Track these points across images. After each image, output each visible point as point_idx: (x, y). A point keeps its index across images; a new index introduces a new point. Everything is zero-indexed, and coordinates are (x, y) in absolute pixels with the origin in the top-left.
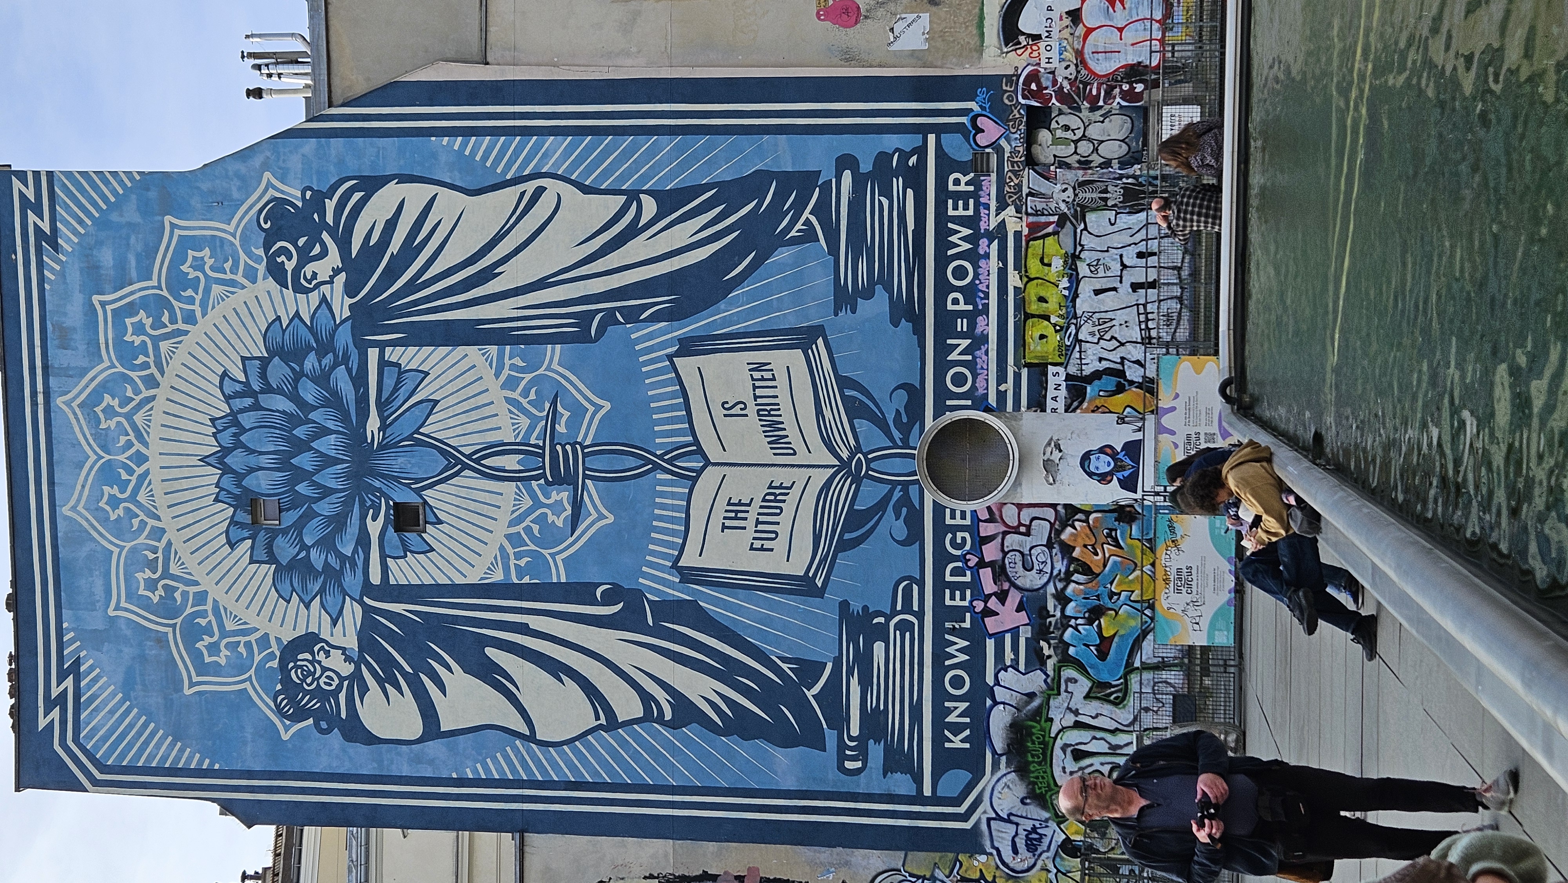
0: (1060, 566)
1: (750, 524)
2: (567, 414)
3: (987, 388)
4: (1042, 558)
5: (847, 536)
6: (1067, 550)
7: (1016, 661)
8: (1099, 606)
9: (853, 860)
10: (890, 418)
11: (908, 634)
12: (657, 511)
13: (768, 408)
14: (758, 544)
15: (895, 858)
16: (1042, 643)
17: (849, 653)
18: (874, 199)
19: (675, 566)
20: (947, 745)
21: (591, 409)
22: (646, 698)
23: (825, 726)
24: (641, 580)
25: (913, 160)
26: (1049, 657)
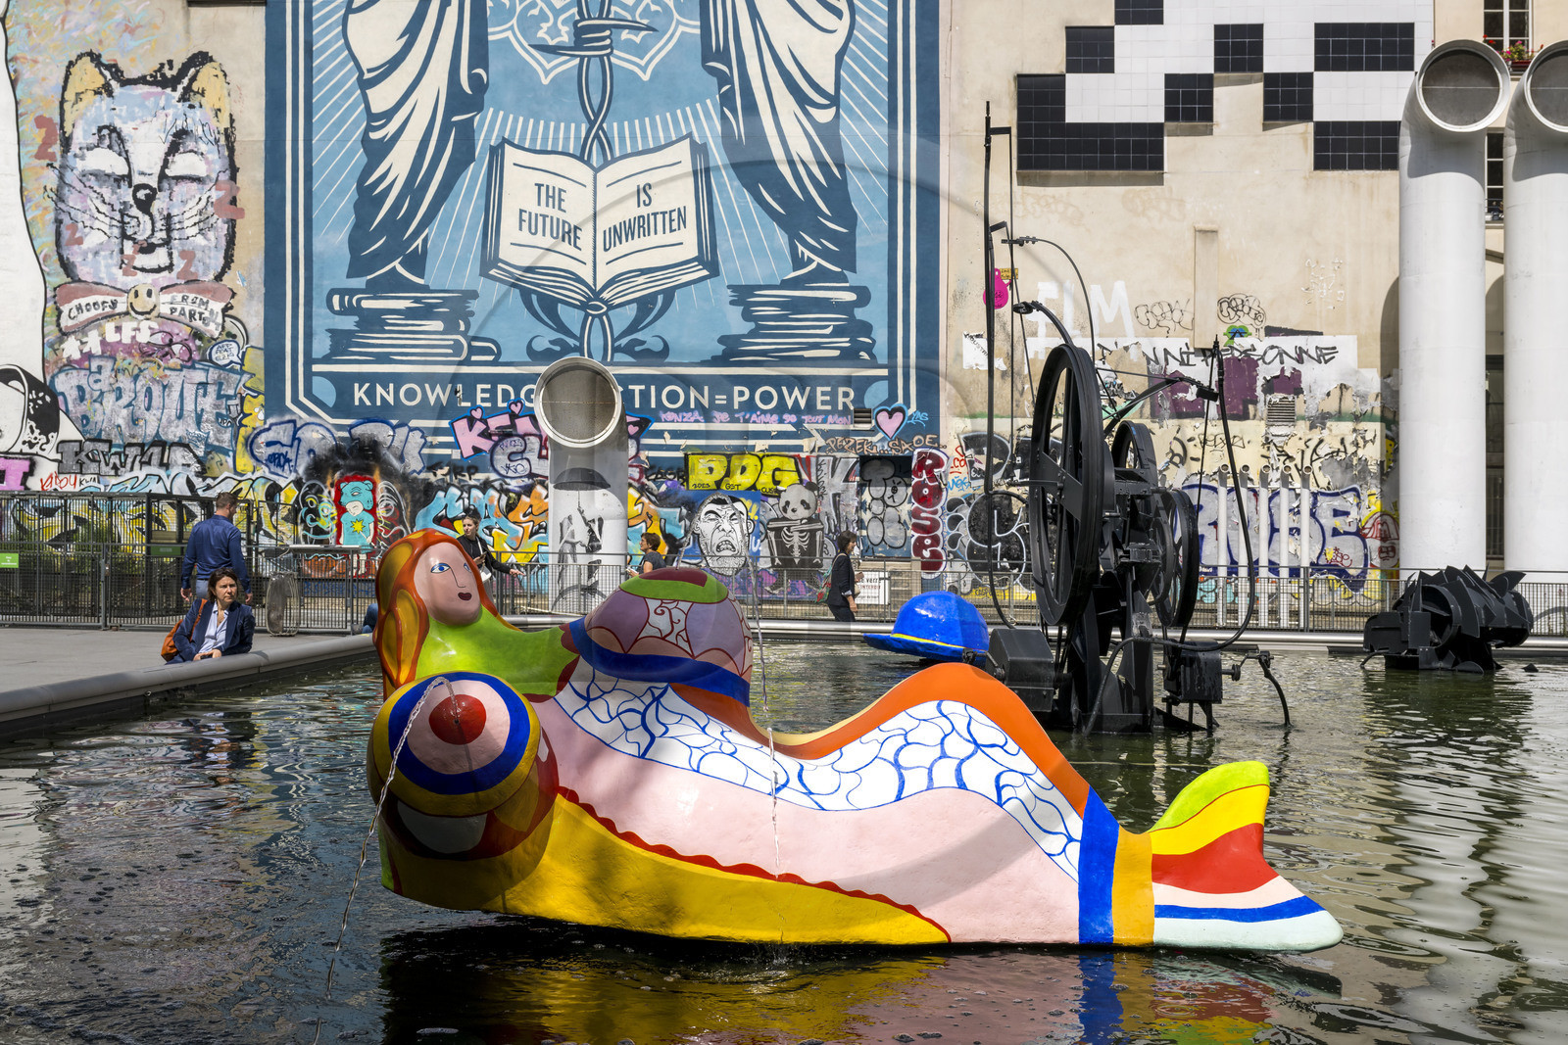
0: (513, 485)
1: (543, 210)
2: (638, 40)
3: (666, 421)
4: (520, 468)
5: (534, 297)
6: (528, 490)
7: (432, 446)
8: (479, 518)
9: (255, 302)
10: (638, 336)
11: (451, 351)
12: (552, 124)
13: (646, 226)
14: (525, 216)
15: (258, 339)
16: (446, 469)
17: (431, 298)
18: (832, 320)
19: (505, 141)
20: (356, 386)
21: (643, 63)
22: (388, 115)
23: (369, 277)
24: (491, 110)
25: (864, 355)
26: (435, 475)
